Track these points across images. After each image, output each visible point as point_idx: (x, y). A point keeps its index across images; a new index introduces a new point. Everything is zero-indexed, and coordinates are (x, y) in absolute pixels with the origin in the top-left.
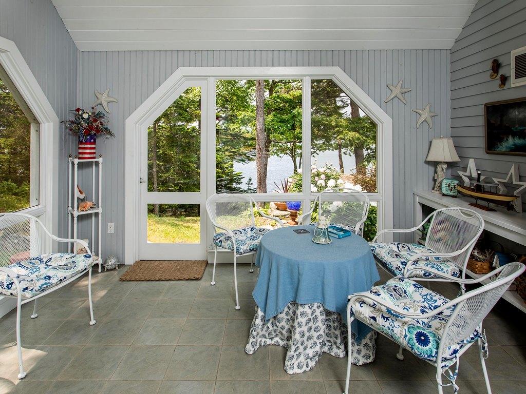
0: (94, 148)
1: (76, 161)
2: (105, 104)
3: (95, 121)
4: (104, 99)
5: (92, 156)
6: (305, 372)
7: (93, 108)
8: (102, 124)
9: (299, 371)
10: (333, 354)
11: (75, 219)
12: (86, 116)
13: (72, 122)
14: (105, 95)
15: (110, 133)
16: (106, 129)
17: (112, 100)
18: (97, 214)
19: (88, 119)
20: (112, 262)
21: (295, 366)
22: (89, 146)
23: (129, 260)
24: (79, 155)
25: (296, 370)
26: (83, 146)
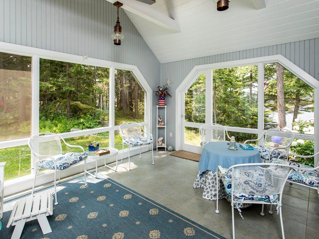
0: (164, 102)
1: (157, 106)
2: (169, 84)
3: (164, 91)
4: (168, 82)
5: (163, 105)
6: (210, 200)
7: (164, 86)
8: (167, 92)
9: (207, 198)
10: (228, 200)
11: (157, 128)
12: (161, 89)
13: (157, 92)
14: (169, 80)
15: (170, 96)
16: (168, 94)
17: (171, 82)
18: (164, 128)
19: (162, 90)
20: (170, 148)
21: (206, 196)
22: (162, 101)
23: (177, 149)
24: (159, 104)
25: (206, 197)
26: (160, 101)
